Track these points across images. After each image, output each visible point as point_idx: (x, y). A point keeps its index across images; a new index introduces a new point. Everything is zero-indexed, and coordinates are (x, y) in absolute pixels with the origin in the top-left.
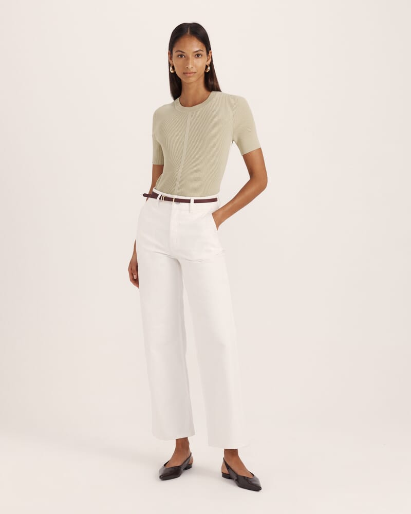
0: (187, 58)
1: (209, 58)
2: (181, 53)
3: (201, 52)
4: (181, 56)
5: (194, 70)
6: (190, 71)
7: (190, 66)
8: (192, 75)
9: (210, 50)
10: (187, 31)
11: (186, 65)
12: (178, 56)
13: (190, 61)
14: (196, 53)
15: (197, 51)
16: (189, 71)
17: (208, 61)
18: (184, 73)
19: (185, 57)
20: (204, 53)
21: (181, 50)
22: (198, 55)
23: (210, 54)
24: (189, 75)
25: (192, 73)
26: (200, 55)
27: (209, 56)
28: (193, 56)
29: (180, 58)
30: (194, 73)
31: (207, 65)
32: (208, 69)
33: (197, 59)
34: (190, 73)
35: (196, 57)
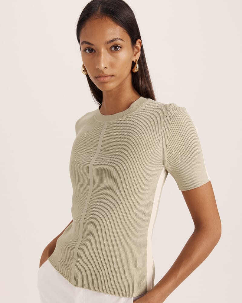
0: (98, 54)
1: (136, 50)
3: (119, 42)
4: (90, 50)
6: (103, 73)
7: (103, 65)
8: (107, 79)
9: (139, 37)
10: (97, 10)
11: (97, 65)
13: (102, 58)
14: (111, 44)
16: (101, 74)
17: (135, 55)
18: (96, 77)
19: (95, 51)
21: (88, 40)
23: (138, 45)
24: (102, 79)
25: (107, 77)
26: (118, 47)
27: (136, 47)
28: (107, 49)
29: (88, 53)
30: (110, 76)
31: (133, 62)
32: (137, 68)
33: (115, 54)
34: (103, 76)
35: (112, 50)
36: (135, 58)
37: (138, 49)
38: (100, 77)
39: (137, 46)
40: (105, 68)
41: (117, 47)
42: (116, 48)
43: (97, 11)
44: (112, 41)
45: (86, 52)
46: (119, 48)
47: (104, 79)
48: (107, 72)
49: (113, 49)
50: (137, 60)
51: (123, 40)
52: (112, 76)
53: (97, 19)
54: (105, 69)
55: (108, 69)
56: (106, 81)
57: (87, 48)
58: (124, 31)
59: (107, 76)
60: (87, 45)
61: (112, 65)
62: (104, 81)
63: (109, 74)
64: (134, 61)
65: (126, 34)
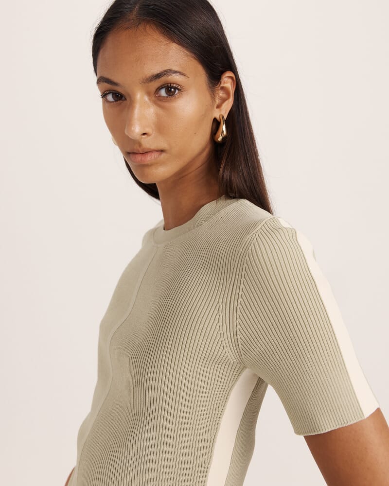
0: (130, 104)
1: (221, 94)
6: (140, 145)
7: (137, 129)
8: (149, 158)
10: (131, 10)
13: (137, 112)
14: (158, 83)
16: (137, 147)
17: (219, 107)
18: (129, 153)
23: (225, 83)
24: (139, 158)
25: (149, 154)
26: (175, 88)
27: (223, 88)
28: (149, 94)
29: (112, 102)
30: (157, 151)
31: (215, 119)
32: (223, 132)
33: (167, 104)
34: (141, 152)
35: (160, 96)
36: (220, 110)
37: (228, 93)
38: (135, 153)
39: (222, 85)
40: (144, 134)
41: (171, 88)
42: (170, 90)
43: (131, 12)
44: (158, 76)
45: (107, 99)
46: (177, 91)
47: (143, 158)
48: (148, 143)
49: (163, 93)
50: (223, 117)
51: (183, 75)
52: (162, 151)
53: (127, 28)
54: (144, 136)
55: (151, 137)
56: (146, 163)
57: (108, 91)
58: (187, 55)
59: (149, 152)
60: (107, 86)
61: (161, 128)
62: (143, 163)
63: (153, 147)
64: (218, 117)
65: (194, 60)
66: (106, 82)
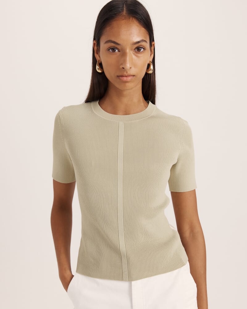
0: (123, 54)
2: (113, 44)
3: (143, 44)
4: (114, 50)
5: (133, 71)
6: (127, 72)
7: (128, 65)
8: (129, 79)
11: (122, 64)
12: (109, 50)
13: (128, 58)
14: (136, 46)
15: (138, 42)
16: (125, 73)
18: (118, 76)
19: (119, 51)
20: (147, 45)
21: (113, 39)
22: (138, 49)
24: (125, 79)
25: (130, 77)
26: (141, 48)
29: (112, 53)
30: (132, 76)
34: (127, 76)
38: (124, 76)
40: (130, 68)
45: (110, 51)
46: (142, 50)
47: (127, 79)
50: (151, 62)
51: (146, 42)
52: (134, 76)
57: (111, 47)
62: (127, 81)
64: (149, 62)
66: (113, 43)
